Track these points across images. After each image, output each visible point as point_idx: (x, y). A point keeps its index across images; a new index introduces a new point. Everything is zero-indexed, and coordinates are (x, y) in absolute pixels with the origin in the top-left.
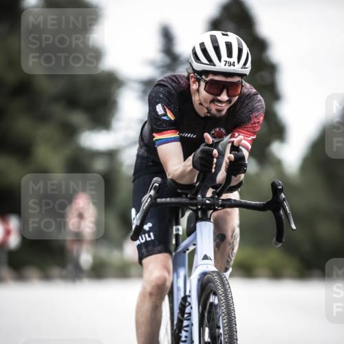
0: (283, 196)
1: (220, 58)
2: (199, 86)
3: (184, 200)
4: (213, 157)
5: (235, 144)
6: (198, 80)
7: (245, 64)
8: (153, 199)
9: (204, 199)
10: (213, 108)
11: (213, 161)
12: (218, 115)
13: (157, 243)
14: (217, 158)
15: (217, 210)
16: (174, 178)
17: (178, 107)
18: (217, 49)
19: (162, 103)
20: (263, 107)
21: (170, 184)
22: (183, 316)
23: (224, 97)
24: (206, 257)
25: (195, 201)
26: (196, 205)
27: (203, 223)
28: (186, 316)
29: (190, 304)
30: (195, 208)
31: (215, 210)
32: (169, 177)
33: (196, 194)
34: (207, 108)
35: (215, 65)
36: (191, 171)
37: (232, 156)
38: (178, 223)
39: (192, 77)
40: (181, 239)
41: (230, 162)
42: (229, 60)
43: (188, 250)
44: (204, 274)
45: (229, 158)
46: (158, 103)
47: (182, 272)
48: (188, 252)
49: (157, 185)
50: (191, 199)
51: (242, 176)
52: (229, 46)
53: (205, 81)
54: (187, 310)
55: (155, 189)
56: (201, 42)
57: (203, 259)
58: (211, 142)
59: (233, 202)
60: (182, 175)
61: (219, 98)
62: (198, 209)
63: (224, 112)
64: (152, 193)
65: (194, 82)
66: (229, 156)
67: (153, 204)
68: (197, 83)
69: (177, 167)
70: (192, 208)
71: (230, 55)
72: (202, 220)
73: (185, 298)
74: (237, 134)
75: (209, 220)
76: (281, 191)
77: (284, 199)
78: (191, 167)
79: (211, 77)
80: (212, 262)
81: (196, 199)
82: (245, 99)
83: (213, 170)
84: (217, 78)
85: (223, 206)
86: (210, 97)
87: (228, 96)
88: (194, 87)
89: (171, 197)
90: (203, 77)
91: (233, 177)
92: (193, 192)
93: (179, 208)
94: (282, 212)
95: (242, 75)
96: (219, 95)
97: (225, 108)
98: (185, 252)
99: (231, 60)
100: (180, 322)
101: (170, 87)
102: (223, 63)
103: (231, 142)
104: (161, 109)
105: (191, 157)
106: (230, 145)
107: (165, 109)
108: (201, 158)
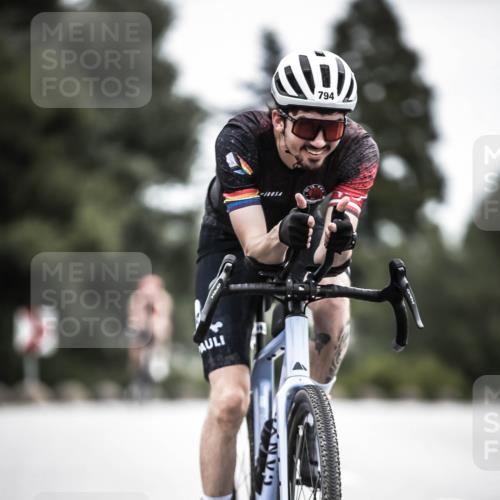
0: (405, 280)
1: (312, 87)
2: (285, 127)
3: (267, 286)
4: (308, 227)
5: (338, 208)
6: (284, 119)
7: (349, 95)
8: (225, 285)
9: (295, 285)
10: (305, 157)
11: (308, 231)
12: (311, 166)
13: (229, 350)
14: (314, 228)
15: (314, 300)
16: (255, 256)
17: (256, 157)
18: (308, 75)
19: (234, 151)
20: (375, 155)
21: (249, 264)
22: (267, 448)
23: (320, 142)
24: (298, 366)
25: (283, 288)
26: (284, 293)
27: (294, 318)
28: (271, 447)
29: (276, 431)
30: (283, 297)
31: (311, 300)
32: (247, 255)
33: (285, 278)
34: (297, 158)
35: (305, 98)
36: (278, 245)
37: (334, 225)
38: (260, 319)
39: (275, 114)
40: (264, 340)
41: (332, 233)
42: (325, 90)
43: (274, 355)
44: (296, 389)
45: (330, 228)
46: (229, 152)
47: (266, 387)
48: (274, 359)
49: (230, 265)
50: (277, 285)
51: (350, 253)
52: (325, 71)
53: (292, 119)
54: (273, 440)
55: (226, 271)
56: (287, 65)
57: (295, 369)
58: (305, 206)
59: (336, 289)
61: (313, 143)
62: (287, 300)
63: (320, 163)
64: (223, 276)
65: (278, 122)
66: (330, 225)
67: (225, 292)
68: (282, 123)
69: (258, 240)
70: (279, 297)
71: (326, 83)
72: (294, 314)
73: (269, 424)
74: (340, 194)
75: (302, 314)
76: (403, 273)
77: (407, 286)
78: (278, 241)
79: (301, 114)
80: (307, 373)
81: (285, 285)
82: (351, 144)
83: (309, 245)
84: (309, 116)
85: (323, 295)
86: (300, 142)
87: (326, 140)
88: (278, 127)
89: (249, 282)
90: (291, 114)
91: (336, 254)
92: (281, 275)
93: (261, 298)
94: (404, 304)
95: (344, 111)
96: (313, 139)
97: (322, 156)
98: (270, 359)
99: (328, 91)
100: (263, 455)
101: (245, 128)
102: (317, 94)
103: (332, 205)
104: (233, 159)
105: (277, 227)
106: (331, 209)
107: (238, 160)
108: (291, 228)
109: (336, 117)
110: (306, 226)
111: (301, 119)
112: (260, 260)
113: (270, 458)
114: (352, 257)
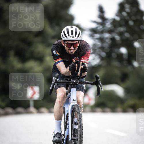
0: (99, 80)
5: (83, 62)
6: (64, 43)
9: (74, 81)
10: (70, 52)
11: (76, 68)
12: (71, 54)
14: (77, 67)
16: (64, 74)
18: (68, 33)
19: (55, 50)
22: (67, 120)
23: (72, 48)
24: (74, 100)
25: (70, 82)
26: (71, 83)
27: (73, 89)
32: (62, 73)
33: (71, 79)
35: (68, 38)
37: (82, 67)
41: (82, 69)
44: (73, 106)
45: (81, 67)
46: (54, 50)
49: (57, 76)
51: (86, 73)
52: (72, 31)
53: (66, 43)
54: (68, 118)
58: (75, 62)
60: (66, 73)
61: (71, 48)
63: (74, 53)
65: (63, 44)
66: (81, 66)
69: (64, 70)
71: (72, 34)
72: (73, 88)
73: (68, 114)
74: (82, 59)
76: (99, 78)
79: (67, 42)
80: (76, 102)
81: (71, 81)
83: (76, 71)
84: (69, 42)
85: (80, 83)
86: (68, 48)
87: (73, 47)
88: (64, 45)
91: (83, 73)
94: (99, 85)
95: (78, 40)
96: (71, 47)
99: (73, 36)
100: (67, 122)
101: (58, 45)
102: (70, 37)
103: (81, 61)
104: (55, 52)
105: (69, 67)
106: (81, 63)
107: (56, 52)
108: (72, 67)
109: (76, 42)
110: (75, 67)
111: (68, 43)
112: (65, 75)
113: (68, 122)
114: (87, 74)
